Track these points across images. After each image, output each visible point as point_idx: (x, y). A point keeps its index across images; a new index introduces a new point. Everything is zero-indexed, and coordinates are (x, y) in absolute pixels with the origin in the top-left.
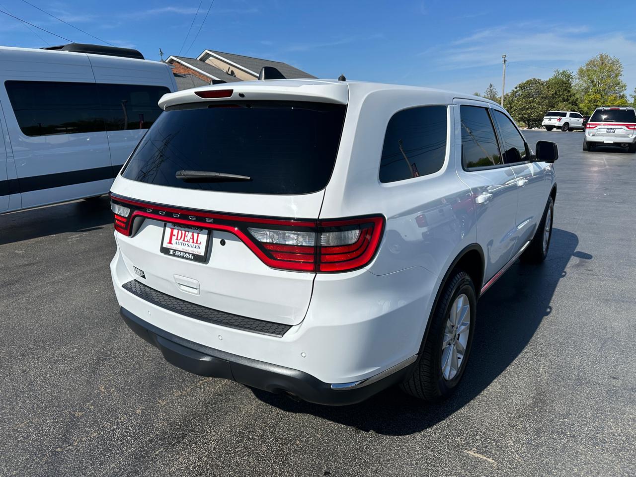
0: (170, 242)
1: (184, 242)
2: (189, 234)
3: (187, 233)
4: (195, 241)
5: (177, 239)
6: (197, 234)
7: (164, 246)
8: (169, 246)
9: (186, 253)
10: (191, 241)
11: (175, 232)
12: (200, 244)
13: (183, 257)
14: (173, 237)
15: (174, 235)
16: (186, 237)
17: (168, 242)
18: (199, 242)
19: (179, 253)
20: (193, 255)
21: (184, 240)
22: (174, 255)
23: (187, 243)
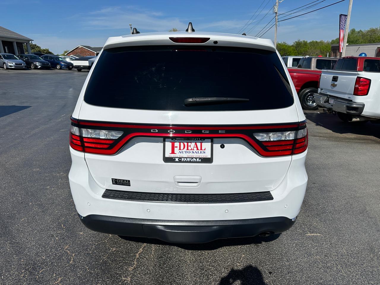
0: (173, 152)
1: (188, 151)
2: (192, 145)
3: (189, 144)
4: (199, 148)
5: (180, 149)
7: (167, 156)
8: (172, 156)
9: (192, 158)
10: (195, 149)
12: (205, 150)
13: (190, 162)
19: (185, 159)
20: (200, 158)
21: (188, 149)
22: (180, 161)
23: (191, 151)
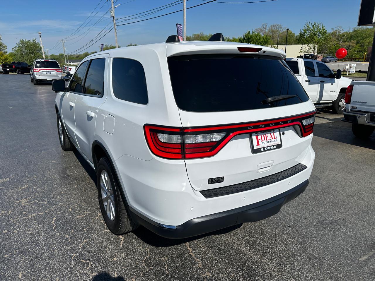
0: (258, 144)
1: (267, 141)
2: (269, 135)
3: (267, 135)
4: (273, 138)
5: (262, 141)
6: (273, 134)
7: (255, 148)
8: (258, 147)
9: (271, 146)
10: (271, 138)
11: (259, 137)
12: (276, 138)
13: (270, 150)
14: (259, 140)
15: (260, 139)
16: (267, 138)
17: (257, 145)
18: (275, 138)
19: (267, 148)
20: (275, 145)
21: (267, 140)
22: (264, 151)
23: (269, 141)
